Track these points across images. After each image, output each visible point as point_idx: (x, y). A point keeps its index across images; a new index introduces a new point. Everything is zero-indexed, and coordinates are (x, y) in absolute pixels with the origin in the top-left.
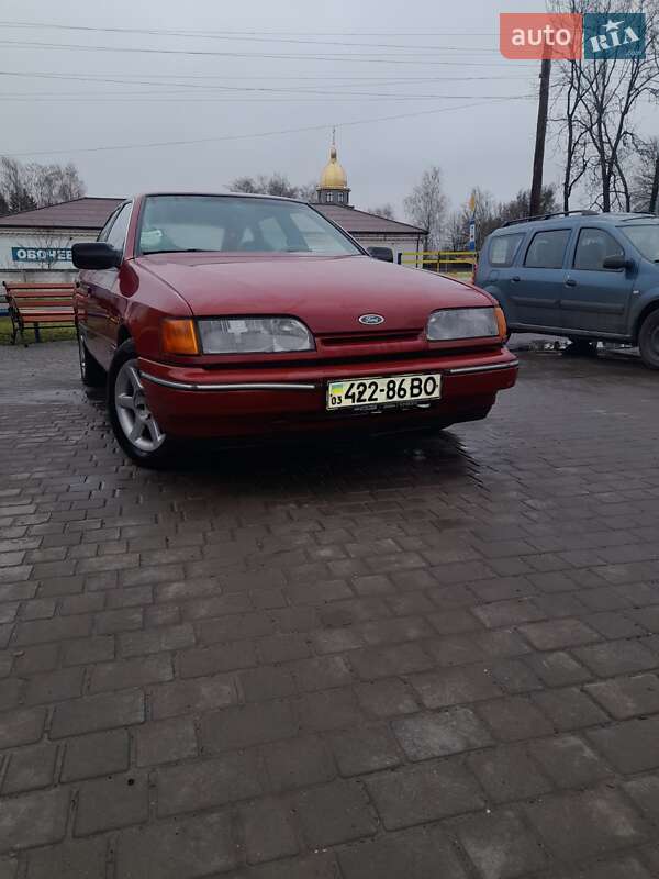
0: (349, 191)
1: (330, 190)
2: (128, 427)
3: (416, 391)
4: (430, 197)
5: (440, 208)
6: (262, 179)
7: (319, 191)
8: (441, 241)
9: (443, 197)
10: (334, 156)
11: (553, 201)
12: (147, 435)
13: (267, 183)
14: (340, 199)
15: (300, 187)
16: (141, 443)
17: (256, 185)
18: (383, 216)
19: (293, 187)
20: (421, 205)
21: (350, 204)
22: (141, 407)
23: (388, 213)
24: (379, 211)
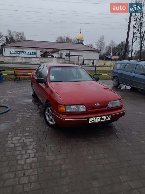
0: (83, 40)
1: (79, 40)
2: (48, 119)
3: (106, 119)
4: (101, 42)
5: (103, 44)
6: (64, 37)
7: (77, 40)
8: (103, 52)
9: (104, 42)
10: (81, 32)
11: (129, 44)
12: (51, 121)
13: (65, 37)
14: (82, 42)
15: (73, 38)
16: (50, 122)
17: (63, 38)
18: (91, 46)
19: (71, 38)
20: (99, 44)
21: (84, 43)
22: (51, 115)
23: (92, 45)
24: (90, 45)
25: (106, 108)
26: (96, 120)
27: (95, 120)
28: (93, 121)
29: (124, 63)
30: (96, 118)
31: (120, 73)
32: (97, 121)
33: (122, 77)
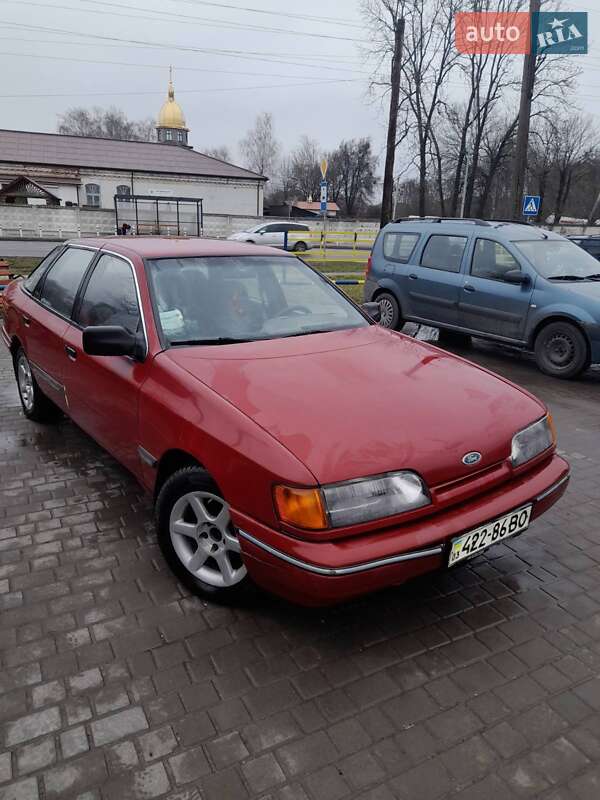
0: (187, 131)
1: (169, 129)
2: (186, 556)
3: (513, 526)
4: (262, 140)
5: (273, 152)
6: (97, 112)
7: (159, 129)
8: (276, 183)
9: (275, 143)
10: (171, 95)
11: (370, 153)
12: (211, 564)
13: (103, 115)
14: (181, 139)
15: (136, 121)
16: (206, 575)
17: (92, 116)
18: (220, 159)
19: (129, 121)
20: (255, 149)
21: (189, 145)
22: (204, 535)
23: (225, 155)
24: (215, 152)
25: (504, 470)
26: (477, 544)
27: (474, 543)
28: (464, 549)
29: (419, 235)
30: (477, 535)
31: (404, 273)
32: (481, 545)
33: (412, 293)
